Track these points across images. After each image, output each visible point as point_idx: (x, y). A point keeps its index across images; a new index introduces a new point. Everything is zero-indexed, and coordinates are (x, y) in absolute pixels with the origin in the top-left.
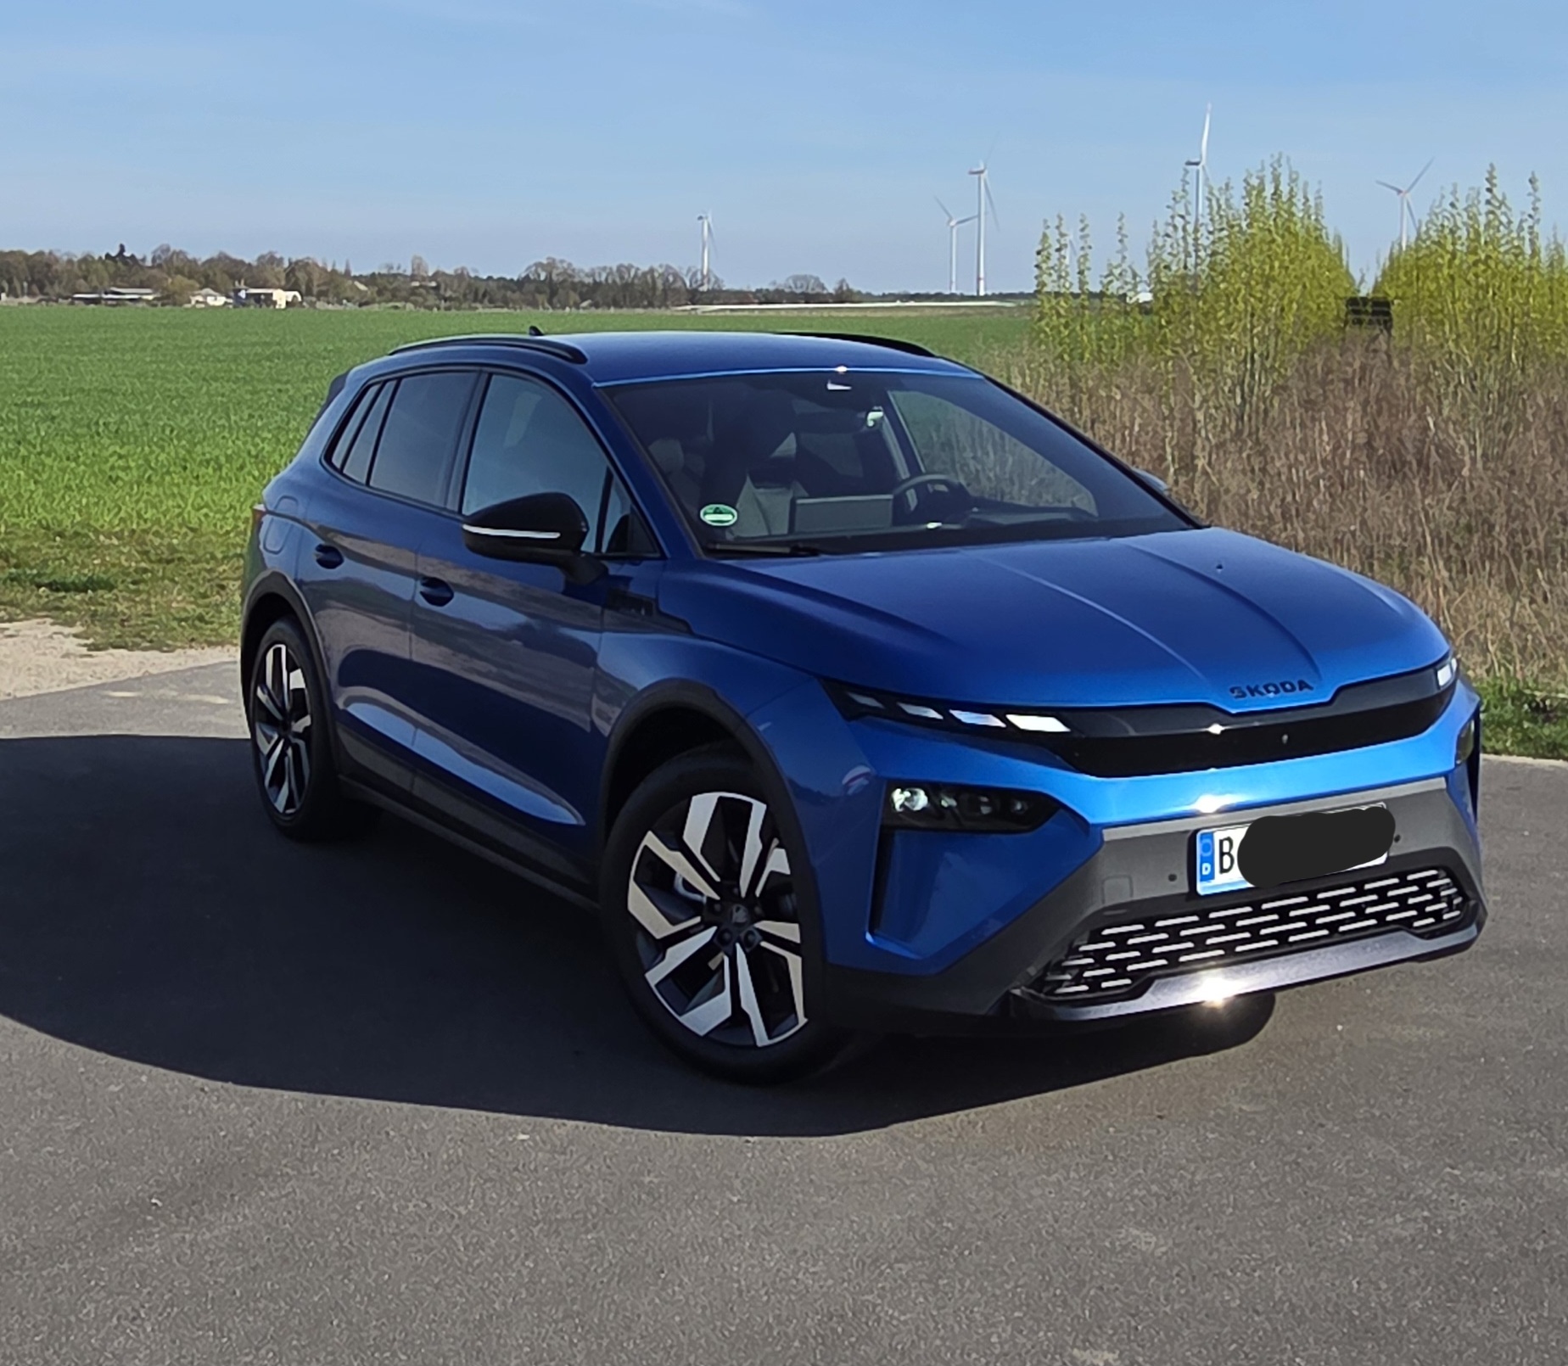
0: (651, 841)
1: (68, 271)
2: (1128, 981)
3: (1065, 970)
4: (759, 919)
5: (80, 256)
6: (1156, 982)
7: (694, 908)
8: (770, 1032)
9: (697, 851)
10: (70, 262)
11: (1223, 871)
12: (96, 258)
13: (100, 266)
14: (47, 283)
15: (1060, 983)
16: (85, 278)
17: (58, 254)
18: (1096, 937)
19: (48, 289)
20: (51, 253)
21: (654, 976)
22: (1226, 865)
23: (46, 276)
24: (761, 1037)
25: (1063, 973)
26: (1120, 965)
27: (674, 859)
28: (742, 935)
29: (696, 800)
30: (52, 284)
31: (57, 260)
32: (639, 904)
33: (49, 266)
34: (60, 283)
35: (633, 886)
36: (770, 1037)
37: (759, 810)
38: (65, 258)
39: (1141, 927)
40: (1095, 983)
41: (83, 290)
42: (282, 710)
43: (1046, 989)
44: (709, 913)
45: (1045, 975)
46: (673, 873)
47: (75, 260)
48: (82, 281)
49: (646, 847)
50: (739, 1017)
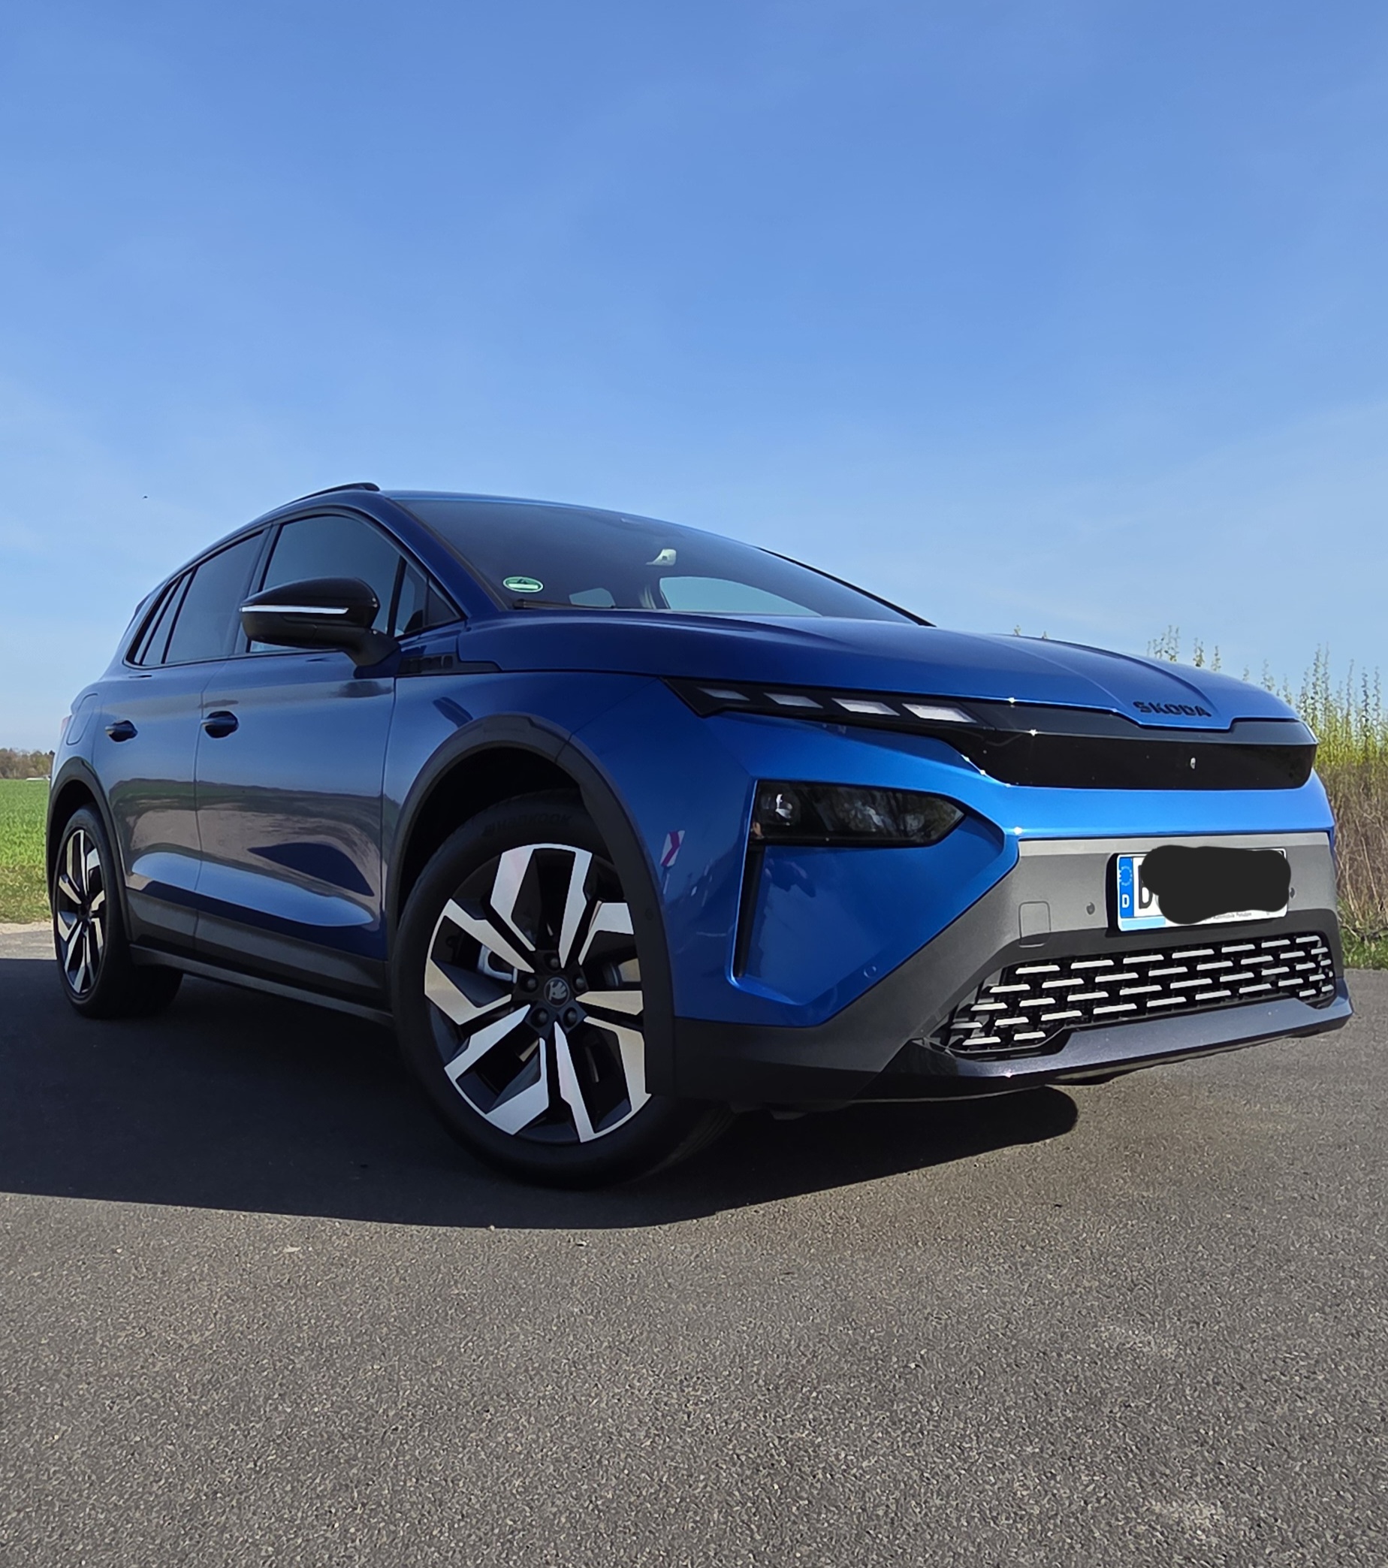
0: (452, 911)
1: (23, 762)
2: (1041, 1034)
3: (973, 1016)
4: (582, 991)
5: (32, 752)
6: (1073, 1035)
7: (504, 987)
8: (596, 1124)
9: (507, 917)
10: (25, 756)
11: (1142, 905)
12: (43, 754)
13: (45, 759)
14: (8, 770)
15: (968, 1033)
16: (35, 767)
17: (16, 751)
18: (1009, 977)
19: (9, 774)
20: (11, 750)
21: (455, 1069)
22: (1145, 899)
23: (8, 766)
24: (585, 1130)
25: (972, 1020)
26: (1034, 1013)
27: (480, 930)
28: (561, 1014)
29: (507, 857)
30: (11, 770)
31: (15, 755)
32: (437, 985)
33: (9, 758)
34: (17, 769)
35: (430, 964)
36: (595, 1132)
37: (583, 860)
38: (21, 754)
39: (1056, 968)
40: (1007, 1033)
41: (33, 774)
42: (80, 895)
43: (953, 1039)
44: (523, 991)
45: (951, 1023)
46: (478, 945)
47: (28, 755)
48: (33, 769)
49: (445, 917)
50: (558, 1109)
